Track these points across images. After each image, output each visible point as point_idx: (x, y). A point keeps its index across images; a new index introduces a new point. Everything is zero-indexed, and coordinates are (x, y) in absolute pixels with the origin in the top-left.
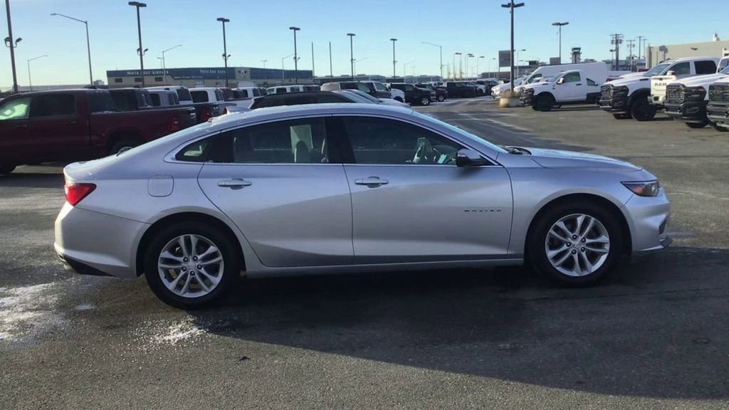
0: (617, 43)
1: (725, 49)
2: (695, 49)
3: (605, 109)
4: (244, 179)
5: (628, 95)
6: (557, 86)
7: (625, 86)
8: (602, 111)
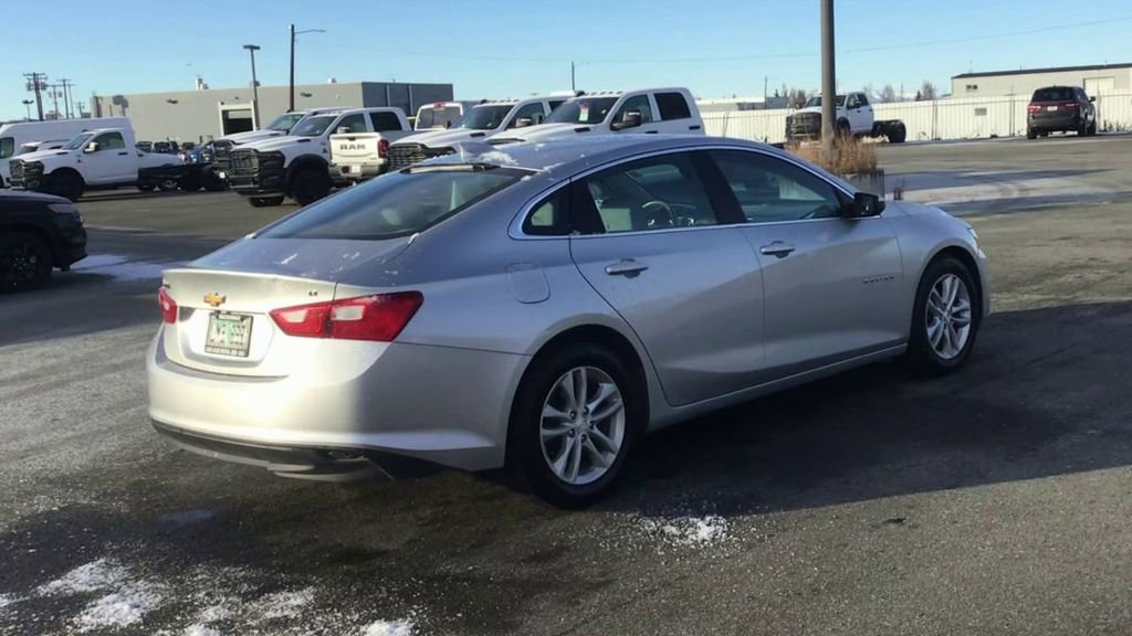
0: (37, 89)
1: (222, 104)
2: (175, 102)
3: (242, 192)
4: (637, 259)
5: (286, 165)
6: (84, 157)
7: (278, 152)
8: (235, 194)
